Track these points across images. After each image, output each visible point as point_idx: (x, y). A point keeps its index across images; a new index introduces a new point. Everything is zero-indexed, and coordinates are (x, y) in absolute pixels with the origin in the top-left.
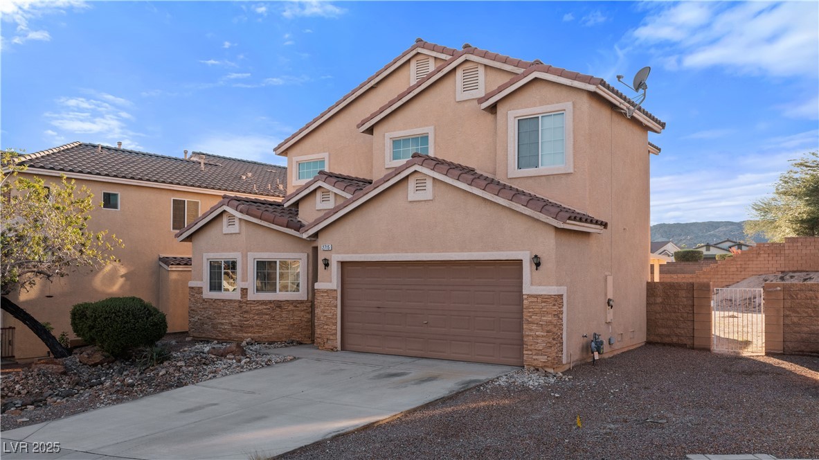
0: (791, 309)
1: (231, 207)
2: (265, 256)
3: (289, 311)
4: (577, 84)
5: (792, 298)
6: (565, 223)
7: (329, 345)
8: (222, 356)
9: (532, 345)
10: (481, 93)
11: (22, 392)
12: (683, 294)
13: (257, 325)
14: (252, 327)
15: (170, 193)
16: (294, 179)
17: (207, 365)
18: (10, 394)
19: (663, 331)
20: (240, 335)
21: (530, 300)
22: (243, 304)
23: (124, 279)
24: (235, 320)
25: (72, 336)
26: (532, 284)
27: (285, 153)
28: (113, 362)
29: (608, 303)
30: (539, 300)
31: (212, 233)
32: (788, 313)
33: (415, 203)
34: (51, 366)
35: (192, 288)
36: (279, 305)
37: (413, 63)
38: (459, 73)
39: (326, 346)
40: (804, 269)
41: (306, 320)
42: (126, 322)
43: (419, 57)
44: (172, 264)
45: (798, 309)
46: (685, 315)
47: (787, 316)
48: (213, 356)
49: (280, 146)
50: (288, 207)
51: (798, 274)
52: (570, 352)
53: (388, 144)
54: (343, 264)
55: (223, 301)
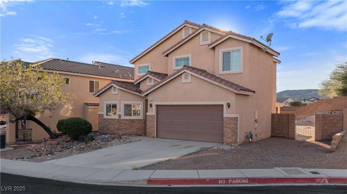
0: (325, 124)
1: (115, 84)
2: (128, 103)
3: (136, 123)
4: (245, 40)
5: (325, 120)
6: (239, 91)
7: (152, 135)
8: (113, 139)
9: (226, 135)
10: (209, 42)
11: (44, 150)
12: (285, 118)
13: (125, 128)
14: (123, 129)
15: (88, 78)
16: (137, 73)
17: (108, 142)
18: (40, 151)
19: (277, 132)
20: (118, 132)
21: (226, 119)
22: (119, 120)
23: (71, 111)
24: (116, 126)
25: (57, 132)
26: (227, 113)
27: (133, 63)
28: (73, 141)
29: (256, 121)
30: (229, 119)
31: (108, 94)
32: (324, 125)
33: (184, 84)
34: (53, 141)
35: (100, 114)
36: (133, 121)
37: (184, 30)
38: (201, 35)
39: (151, 136)
40: (340, 109)
41: (143, 127)
42: (78, 126)
43: (186, 27)
44: (90, 106)
45: (327, 124)
46: (286, 126)
47: (323, 126)
48: (110, 139)
49: (132, 61)
50: (136, 84)
51: (338, 111)
52: (241, 138)
53: (174, 61)
54: (157, 106)
55: (112, 119)
